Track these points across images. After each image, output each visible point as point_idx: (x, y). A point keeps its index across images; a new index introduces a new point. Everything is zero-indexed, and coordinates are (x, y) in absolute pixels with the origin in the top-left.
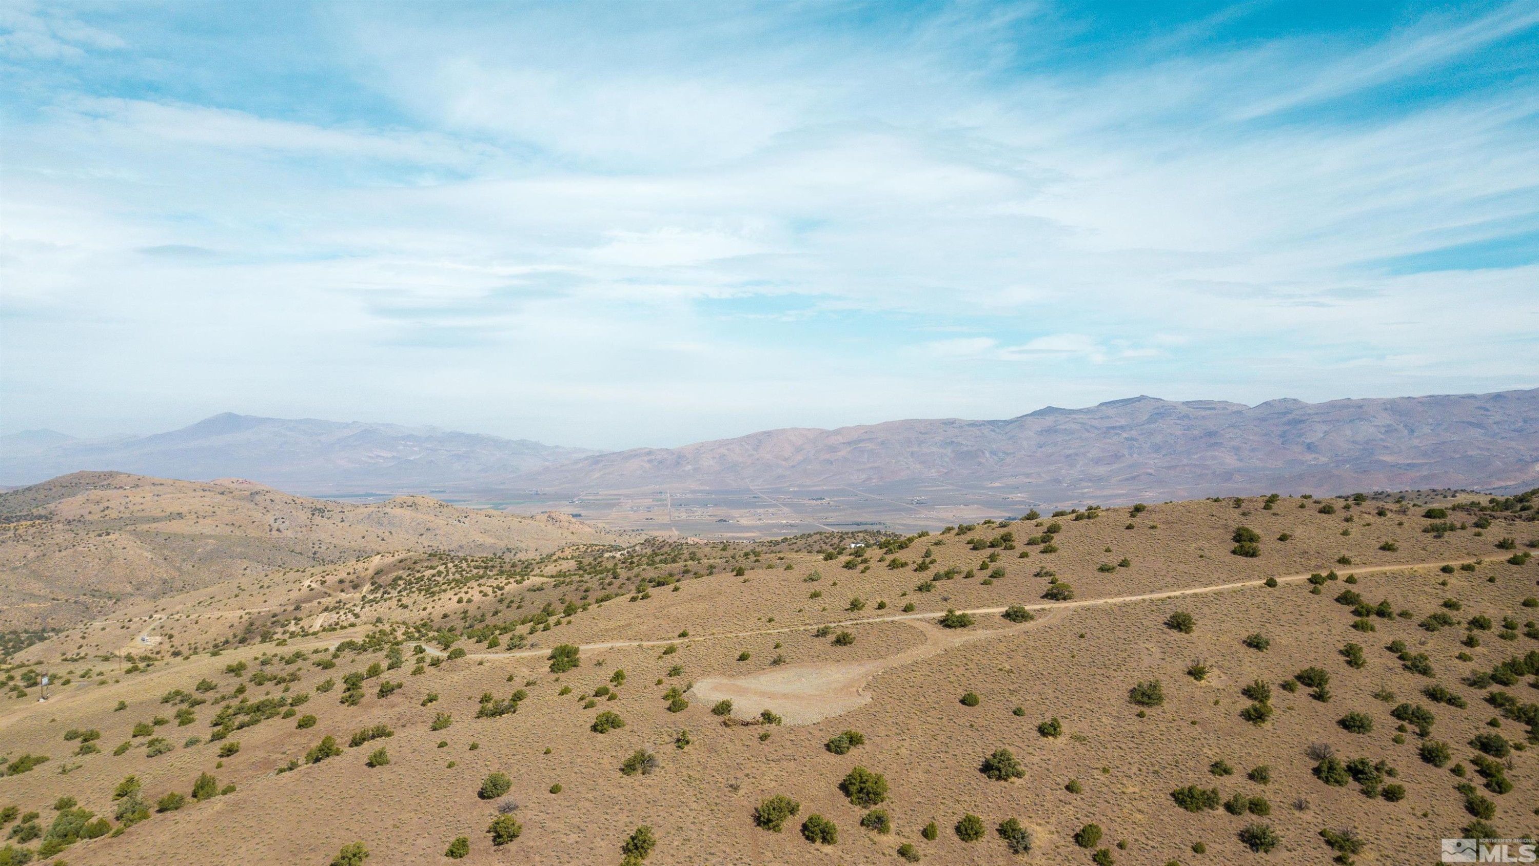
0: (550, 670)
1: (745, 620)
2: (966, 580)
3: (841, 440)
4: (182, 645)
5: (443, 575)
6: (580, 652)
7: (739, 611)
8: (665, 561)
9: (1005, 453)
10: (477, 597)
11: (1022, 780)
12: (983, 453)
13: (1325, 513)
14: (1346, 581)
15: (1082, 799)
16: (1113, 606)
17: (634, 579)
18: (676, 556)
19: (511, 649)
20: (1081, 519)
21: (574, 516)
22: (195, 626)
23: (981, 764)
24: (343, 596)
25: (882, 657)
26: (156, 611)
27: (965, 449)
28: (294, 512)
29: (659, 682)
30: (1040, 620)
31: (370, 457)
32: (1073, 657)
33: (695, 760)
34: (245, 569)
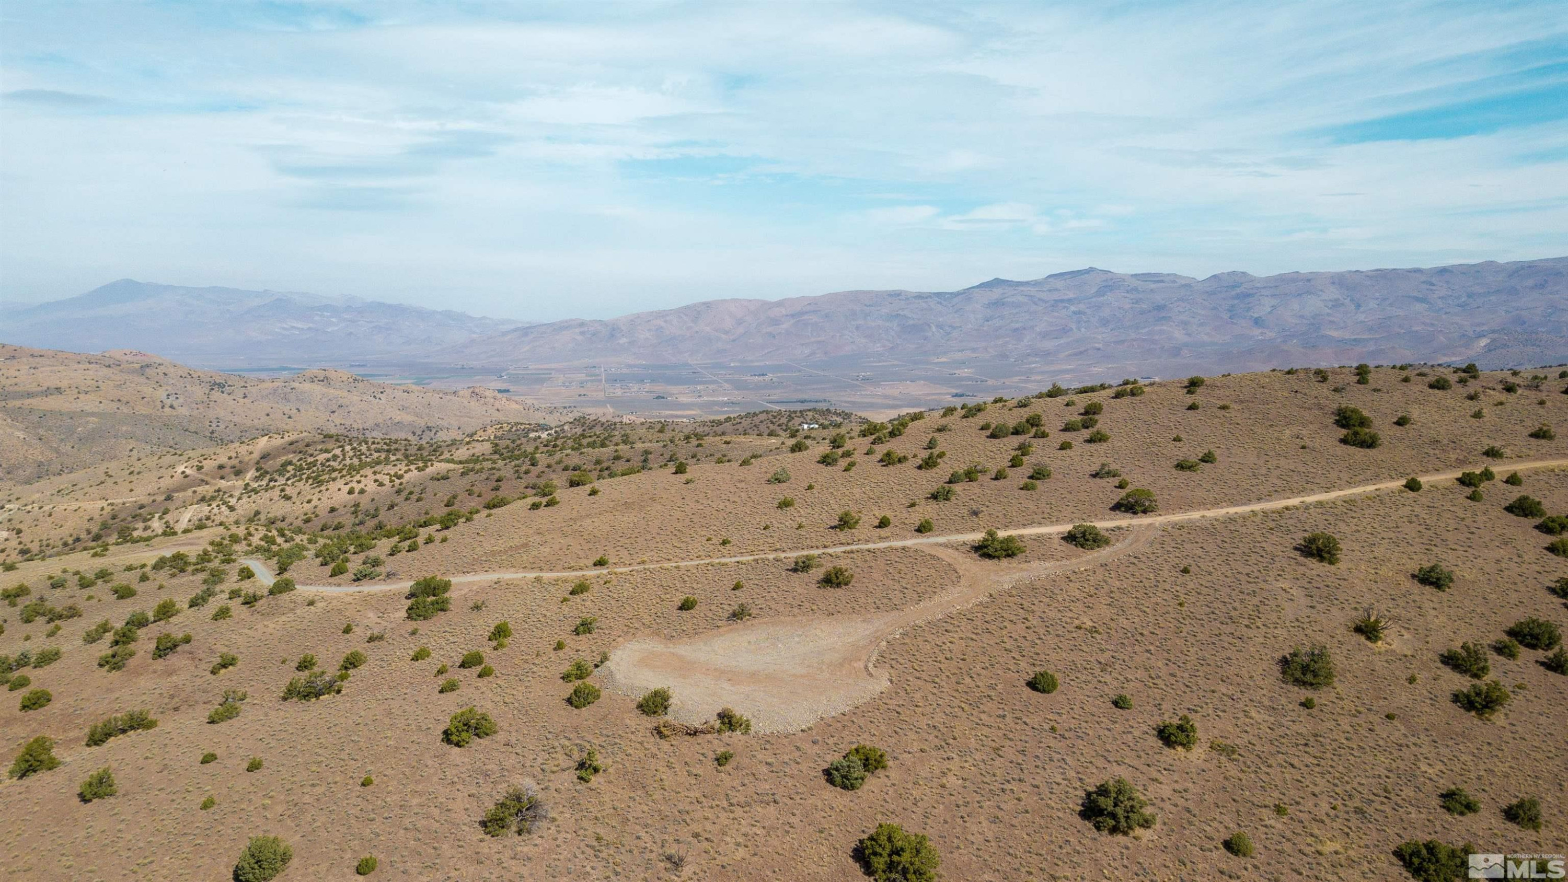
0: (406, 615)
1: (689, 540)
2: (996, 482)
3: (784, 312)
4: (32, 542)
5: (339, 460)
6: (452, 588)
7: (679, 526)
8: (592, 445)
9: (951, 326)
10: (371, 487)
11: (1151, 831)
12: (930, 327)
13: (1439, 389)
14: (1507, 482)
15: (1255, 867)
16: (1215, 523)
17: (555, 466)
18: (606, 438)
19: (358, 579)
20: (1123, 396)
21: (500, 391)
22: (48, 519)
23: (1080, 802)
24: (223, 484)
25: (895, 607)
26: (10, 501)
27: (911, 322)
28: (189, 387)
29: (559, 646)
30: (1118, 545)
31: (284, 328)
32: (1180, 604)
33: (609, 805)
34: (131, 450)
